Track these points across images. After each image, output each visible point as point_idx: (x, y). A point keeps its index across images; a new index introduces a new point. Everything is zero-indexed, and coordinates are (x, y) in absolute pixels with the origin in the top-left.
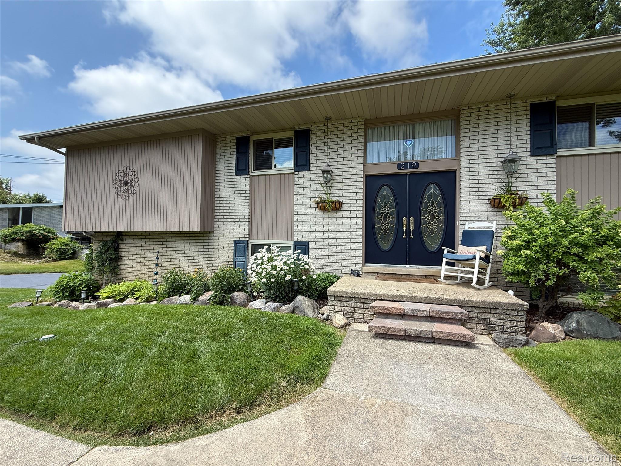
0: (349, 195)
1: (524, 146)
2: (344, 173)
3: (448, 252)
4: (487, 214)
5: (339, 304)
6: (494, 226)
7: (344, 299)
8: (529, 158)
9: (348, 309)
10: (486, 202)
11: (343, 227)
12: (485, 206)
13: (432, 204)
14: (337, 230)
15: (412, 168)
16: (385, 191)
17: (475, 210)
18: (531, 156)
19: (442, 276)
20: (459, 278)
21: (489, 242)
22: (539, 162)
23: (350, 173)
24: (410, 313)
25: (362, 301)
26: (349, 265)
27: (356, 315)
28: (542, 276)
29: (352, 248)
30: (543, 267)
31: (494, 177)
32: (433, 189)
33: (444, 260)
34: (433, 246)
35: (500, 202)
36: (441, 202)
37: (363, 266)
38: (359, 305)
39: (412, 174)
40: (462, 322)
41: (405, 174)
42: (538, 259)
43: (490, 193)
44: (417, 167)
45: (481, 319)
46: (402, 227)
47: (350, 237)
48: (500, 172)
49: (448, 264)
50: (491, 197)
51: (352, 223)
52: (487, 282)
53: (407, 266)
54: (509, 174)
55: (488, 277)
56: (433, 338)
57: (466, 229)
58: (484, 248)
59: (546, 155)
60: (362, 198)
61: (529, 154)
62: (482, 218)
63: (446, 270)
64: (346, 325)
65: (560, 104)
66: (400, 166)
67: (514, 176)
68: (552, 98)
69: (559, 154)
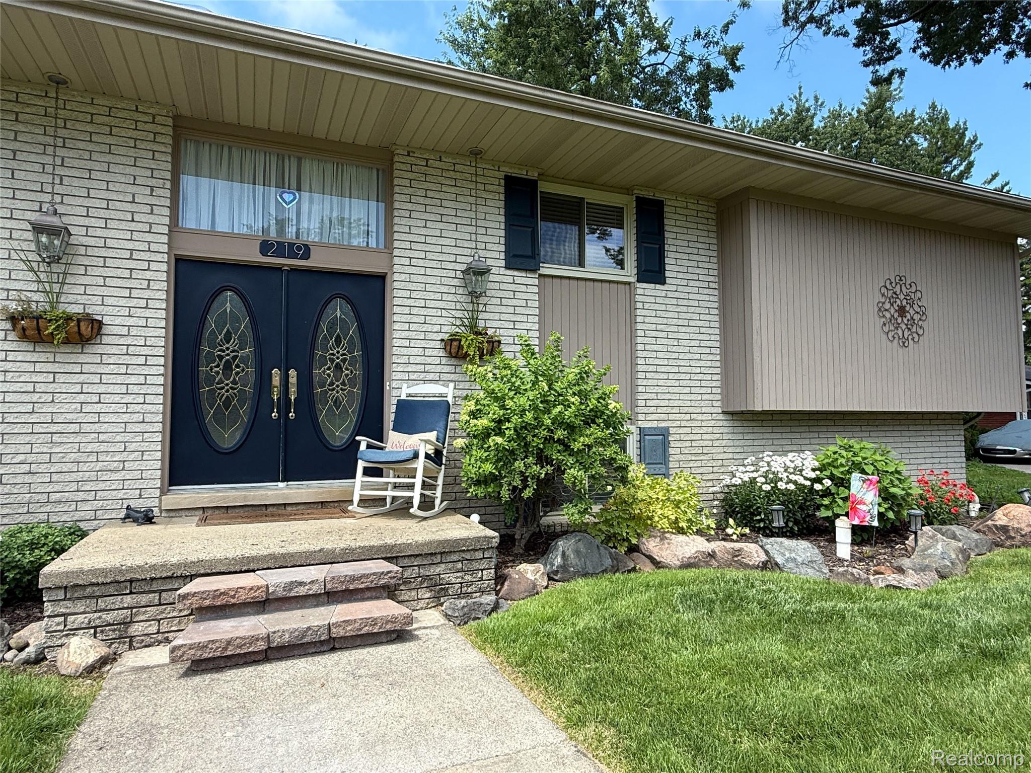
0: (122, 302)
1: (495, 247)
2: (110, 243)
3: (369, 446)
4: (439, 369)
5: (80, 606)
6: (449, 392)
7: (97, 591)
8: (503, 271)
9: (109, 617)
10: (438, 344)
11: (102, 389)
12: (435, 353)
13: (338, 341)
14: (82, 398)
15: (295, 257)
16: (229, 302)
17: (419, 360)
18: (506, 268)
19: (356, 499)
20: (388, 500)
21: (442, 424)
22: (517, 280)
23: (130, 245)
24: (280, 593)
25: (155, 586)
26: (121, 495)
27: (136, 629)
28: (517, 482)
29: (132, 447)
30: (519, 465)
31: (451, 297)
32: (339, 310)
33: (361, 465)
34: (338, 435)
35: (460, 347)
36: (357, 339)
37: (163, 493)
38: (144, 599)
39: (294, 270)
40: (390, 591)
41: (278, 269)
42: (512, 452)
43: (445, 329)
44: (306, 256)
45: (426, 578)
46: (271, 392)
47: (126, 418)
48: (461, 291)
49: (367, 472)
50: (446, 337)
51: (133, 379)
52: (438, 502)
53: (281, 485)
54: (475, 295)
55: (439, 492)
56: (331, 639)
57: (403, 397)
58: (432, 436)
59: (526, 270)
60: (163, 314)
61: (503, 263)
62: (430, 376)
63: (363, 488)
64: (104, 661)
65: (544, 187)
66: (265, 247)
67: (483, 300)
68: (533, 175)
69: (543, 271)
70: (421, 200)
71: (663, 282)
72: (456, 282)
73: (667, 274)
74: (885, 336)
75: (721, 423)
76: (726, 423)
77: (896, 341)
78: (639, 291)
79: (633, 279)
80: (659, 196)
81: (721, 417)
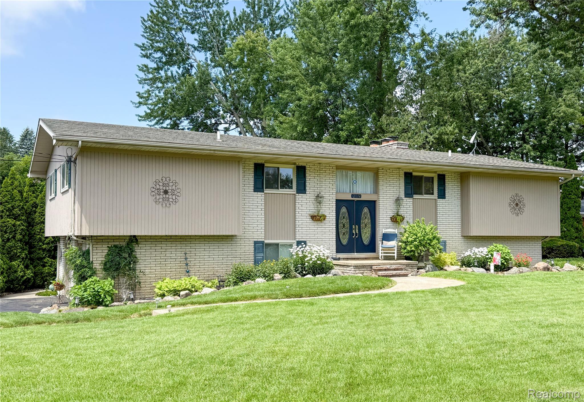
0: (328, 211)
1: (402, 192)
4: (390, 225)
5: (357, 269)
6: (396, 231)
7: (359, 267)
8: (404, 198)
9: (361, 272)
10: (390, 219)
11: (325, 231)
12: (389, 221)
13: (366, 218)
14: (322, 233)
15: (358, 197)
16: (344, 209)
17: (385, 222)
22: (408, 200)
23: (329, 198)
24: (389, 268)
25: (367, 267)
31: (392, 206)
32: (366, 210)
33: (381, 248)
34: (366, 242)
35: (396, 220)
36: (369, 217)
37: (336, 254)
38: (365, 269)
39: (358, 201)
41: (354, 200)
43: (391, 214)
44: (360, 197)
46: (353, 231)
47: (330, 237)
48: (394, 204)
50: (391, 216)
51: (331, 229)
53: (356, 254)
54: (398, 205)
56: (400, 275)
57: (383, 232)
59: (410, 197)
60: (335, 213)
61: (404, 196)
62: (388, 227)
63: (382, 253)
65: (414, 174)
66: (353, 196)
67: (400, 206)
68: (411, 171)
69: (414, 197)
70: (385, 181)
71: (445, 198)
72: (393, 202)
73: (446, 196)
74: (511, 213)
75: (461, 239)
76: (463, 239)
77: (514, 214)
78: (438, 201)
79: (437, 198)
80: (444, 173)
81: (461, 237)
